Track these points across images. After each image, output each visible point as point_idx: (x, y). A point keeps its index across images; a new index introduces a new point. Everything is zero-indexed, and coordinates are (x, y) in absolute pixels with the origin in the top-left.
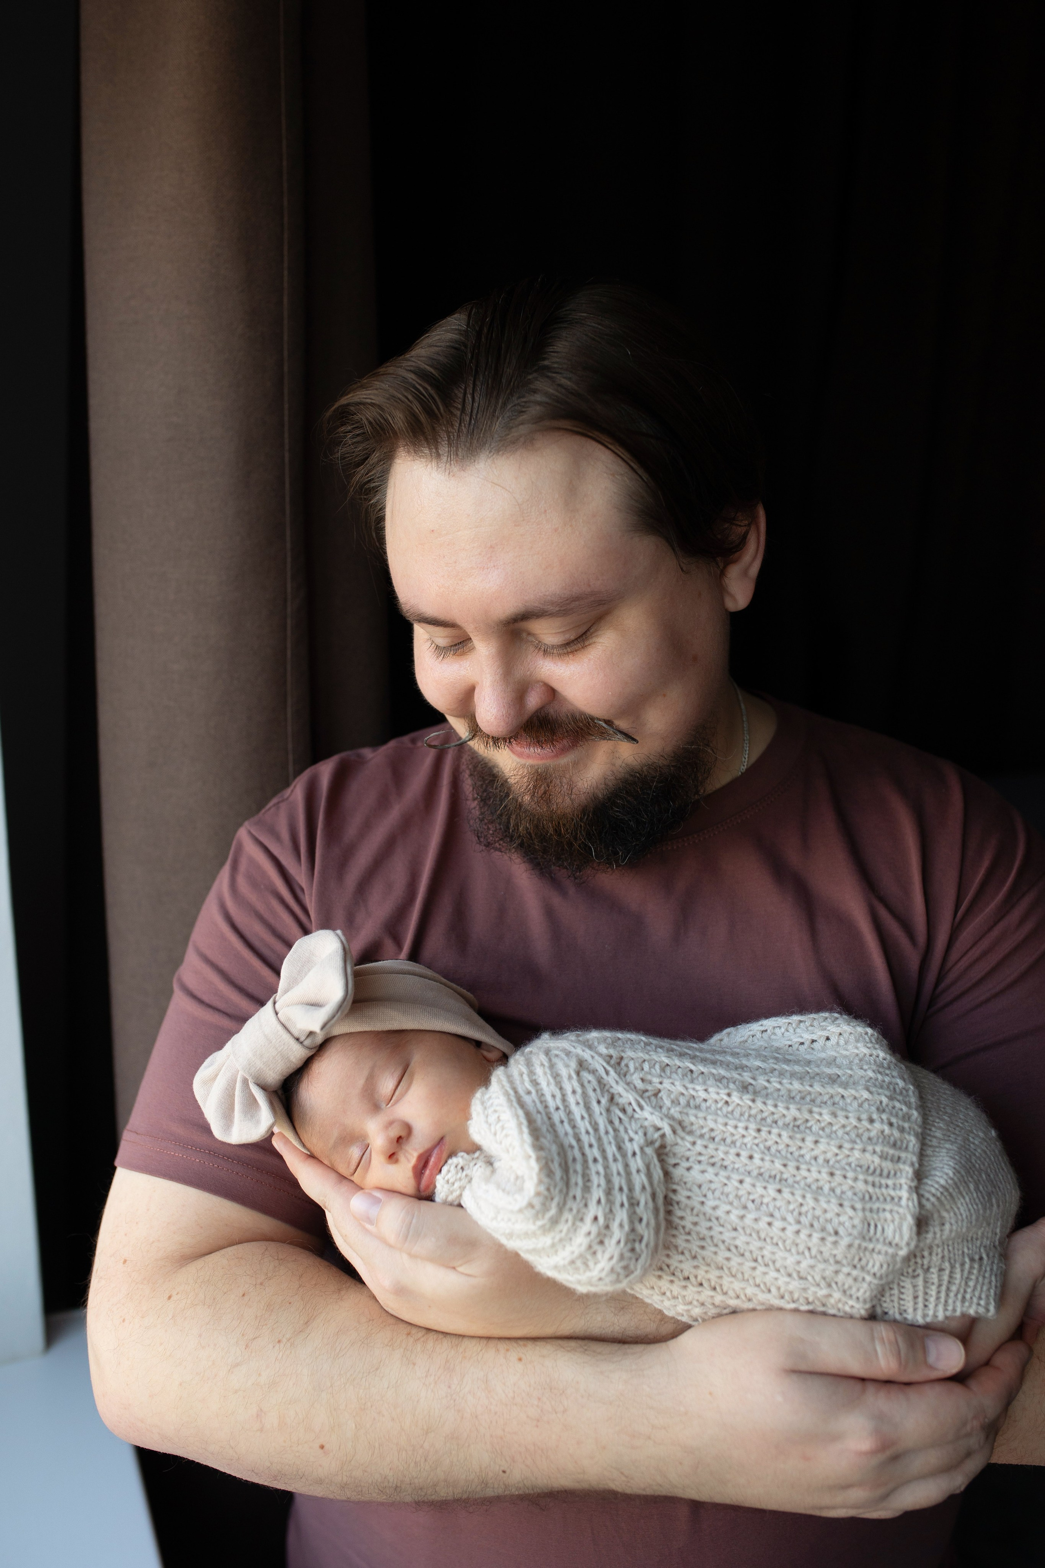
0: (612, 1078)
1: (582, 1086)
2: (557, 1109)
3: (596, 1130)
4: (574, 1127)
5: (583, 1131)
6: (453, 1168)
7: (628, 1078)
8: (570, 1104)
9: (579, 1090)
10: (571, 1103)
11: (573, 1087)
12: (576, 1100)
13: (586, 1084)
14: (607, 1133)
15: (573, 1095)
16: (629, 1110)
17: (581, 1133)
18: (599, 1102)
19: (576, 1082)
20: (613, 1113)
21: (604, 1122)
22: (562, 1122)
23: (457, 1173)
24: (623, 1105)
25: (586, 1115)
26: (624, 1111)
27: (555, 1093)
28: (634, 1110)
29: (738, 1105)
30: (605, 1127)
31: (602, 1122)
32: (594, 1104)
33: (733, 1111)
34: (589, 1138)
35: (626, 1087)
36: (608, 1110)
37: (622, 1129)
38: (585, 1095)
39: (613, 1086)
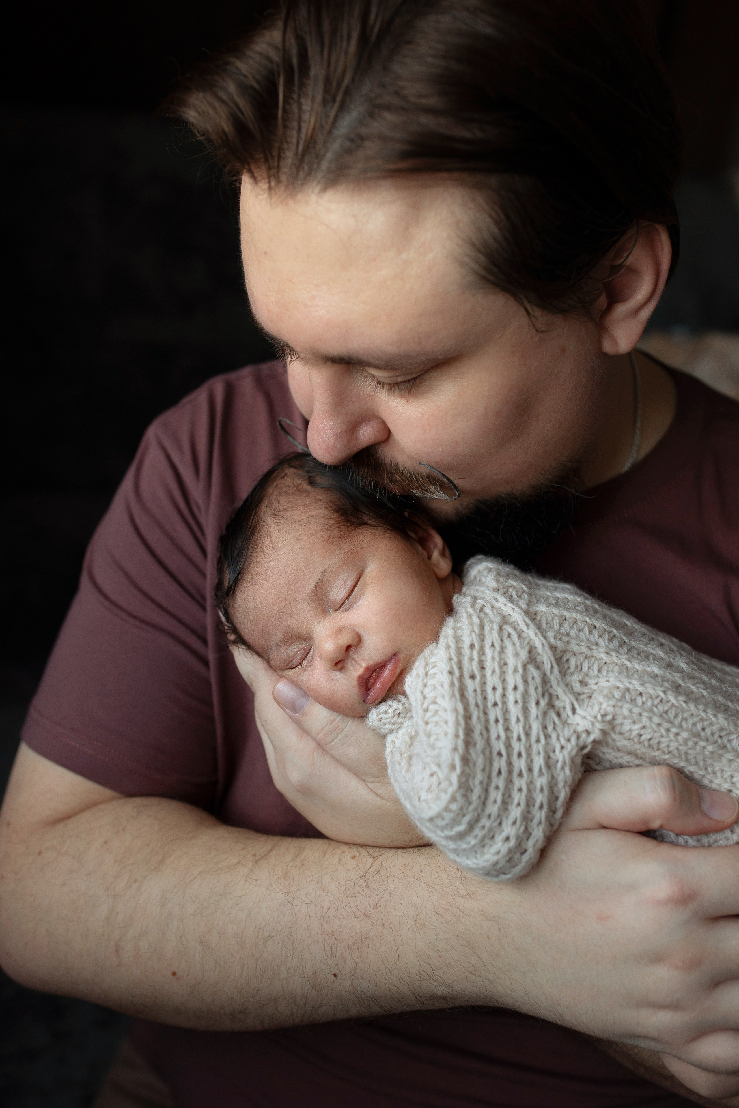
0: (554, 677)
1: (526, 682)
2: (495, 704)
3: (528, 735)
4: (507, 729)
5: (515, 736)
6: (391, 711)
7: (568, 679)
8: (508, 701)
9: (521, 687)
10: (510, 700)
11: (516, 682)
12: (516, 698)
13: (530, 679)
14: (538, 741)
15: (513, 692)
16: (564, 716)
17: (512, 738)
18: (538, 703)
19: (520, 677)
20: (548, 716)
21: (538, 729)
22: (497, 721)
23: (394, 716)
24: (559, 707)
25: (522, 719)
26: (559, 715)
27: (497, 687)
28: (568, 716)
29: (673, 705)
30: (538, 734)
31: (536, 727)
32: (533, 704)
33: (667, 711)
34: (520, 745)
35: (565, 689)
36: (545, 714)
37: (554, 736)
38: (526, 694)
39: (553, 686)
